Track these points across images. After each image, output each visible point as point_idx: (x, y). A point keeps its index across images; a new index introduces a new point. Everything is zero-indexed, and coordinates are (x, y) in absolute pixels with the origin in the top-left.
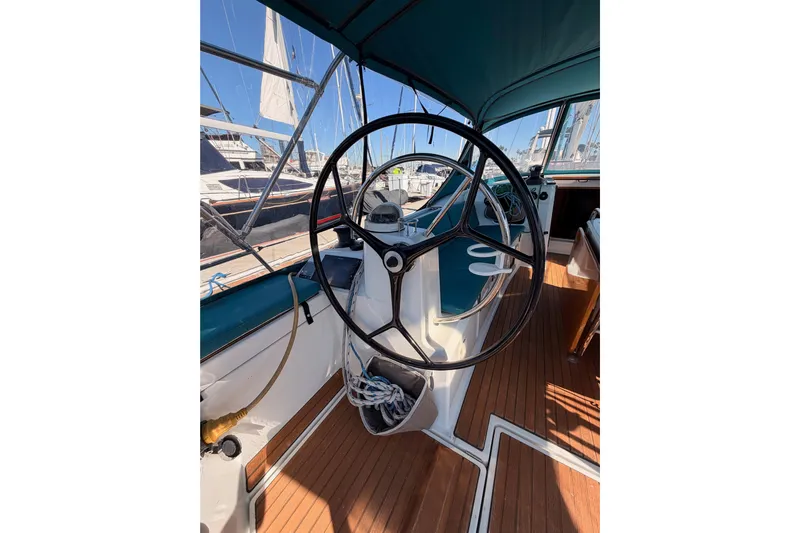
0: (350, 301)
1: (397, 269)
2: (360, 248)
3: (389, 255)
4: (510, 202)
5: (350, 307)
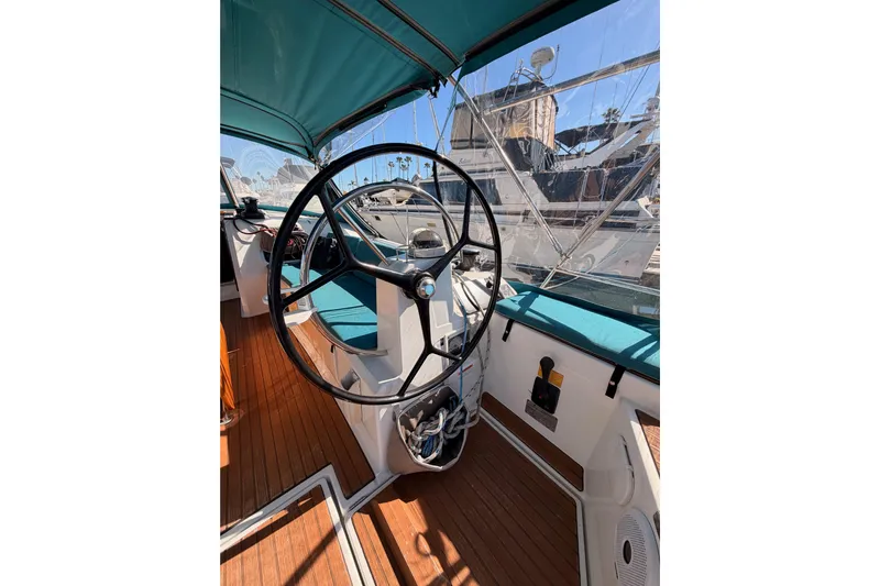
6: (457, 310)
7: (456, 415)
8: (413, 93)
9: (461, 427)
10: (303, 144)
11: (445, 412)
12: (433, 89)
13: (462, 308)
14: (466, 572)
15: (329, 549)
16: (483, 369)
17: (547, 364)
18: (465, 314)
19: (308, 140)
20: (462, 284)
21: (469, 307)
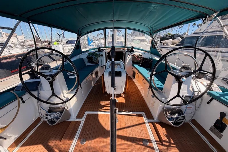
0: (38, 93)
1: (50, 81)
2: (39, 78)
3: (48, 77)
4: (93, 58)
5: (38, 95)
6: (191, 89)
7: (181, 117)
8: (195, 20)
9: (182, 120)
10: (150, 32)
11: (178, 115)
12: (204, 19)
13: (193, 89)
16: (195, 110)
17: (223, 115)
18: (194, 91)
19: (152, 31)
20: (195, 82)
21: (196, 90)
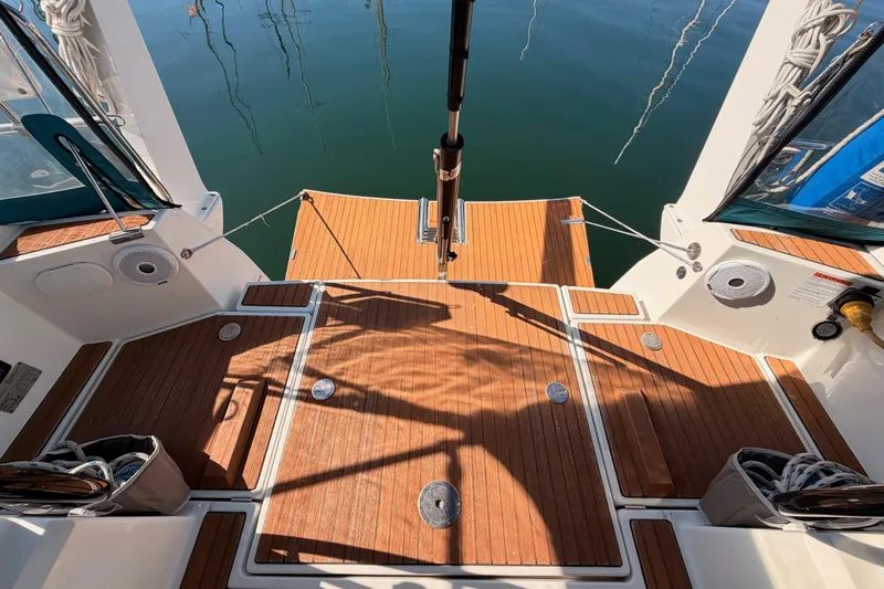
14: (226, 380)
15: (294, 474)
